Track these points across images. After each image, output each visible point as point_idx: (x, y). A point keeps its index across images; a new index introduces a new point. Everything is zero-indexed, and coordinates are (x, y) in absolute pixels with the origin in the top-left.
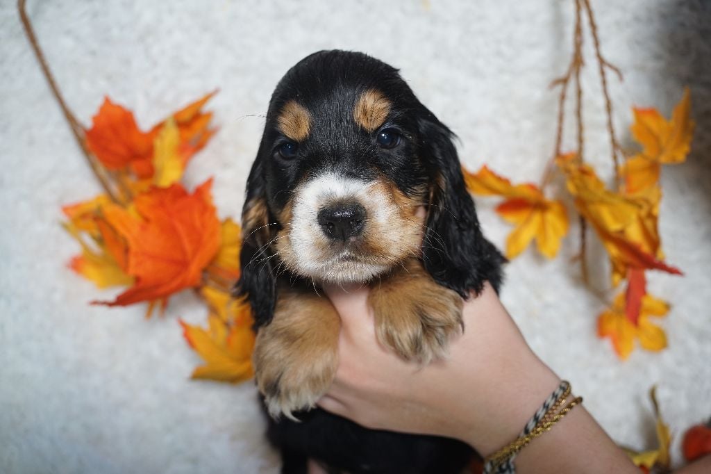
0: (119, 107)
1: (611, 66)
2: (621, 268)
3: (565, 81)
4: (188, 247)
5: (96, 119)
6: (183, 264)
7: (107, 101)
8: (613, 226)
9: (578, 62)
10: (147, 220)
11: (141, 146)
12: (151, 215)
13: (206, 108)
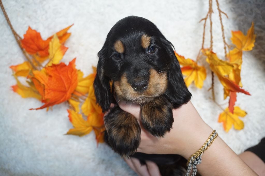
0: (35, 31)
1: (223, 13)
2: (227, 92)
3: (205, 19)
4: (67, 86)
5: (25, 35)
6: (65, 92)
7: (30, 28)
8: (224, 74)
9: (211, 11)
10: (50, 76)
11: (43, 46)
12: (52, 74)
13: (69, 31)
